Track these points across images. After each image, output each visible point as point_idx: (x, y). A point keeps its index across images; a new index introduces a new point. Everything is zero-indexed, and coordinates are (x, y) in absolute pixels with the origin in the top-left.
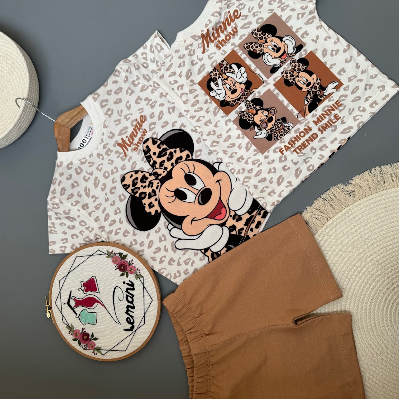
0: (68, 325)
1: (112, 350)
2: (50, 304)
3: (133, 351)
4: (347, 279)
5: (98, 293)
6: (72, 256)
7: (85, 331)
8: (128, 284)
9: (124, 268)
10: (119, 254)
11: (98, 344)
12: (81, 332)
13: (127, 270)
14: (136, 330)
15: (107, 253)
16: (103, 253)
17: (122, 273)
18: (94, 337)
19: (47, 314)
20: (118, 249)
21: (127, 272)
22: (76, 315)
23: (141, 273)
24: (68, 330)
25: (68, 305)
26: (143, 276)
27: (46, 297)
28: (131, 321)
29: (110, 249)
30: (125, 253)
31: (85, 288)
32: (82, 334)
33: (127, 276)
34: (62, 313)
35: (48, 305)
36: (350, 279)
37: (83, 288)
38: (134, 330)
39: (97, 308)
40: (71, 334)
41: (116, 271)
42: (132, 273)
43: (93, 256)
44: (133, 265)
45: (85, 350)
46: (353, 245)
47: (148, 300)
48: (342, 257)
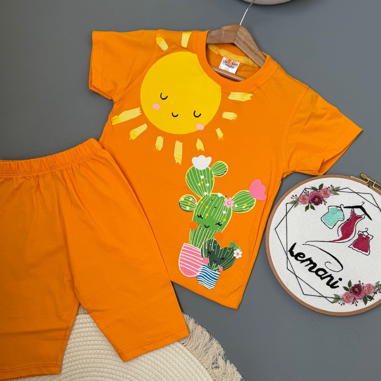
0: (341, 190)
5: (349, 245)
7: (321, 203)
8: (337, 282)
11: (301, 207)
12: (325, 198)
14: (287, 255)
18: (310, 208)
23: (338, 303)
24: (335, 186)
26: (334, 303)
28: (300, 256)
32: (322, 199)
33: (345, 288)
34: (356, 193)
37: (366, 234)
38: (289, 253)
39: (336, 234)
40: (329, 188)
45: (304, 188)
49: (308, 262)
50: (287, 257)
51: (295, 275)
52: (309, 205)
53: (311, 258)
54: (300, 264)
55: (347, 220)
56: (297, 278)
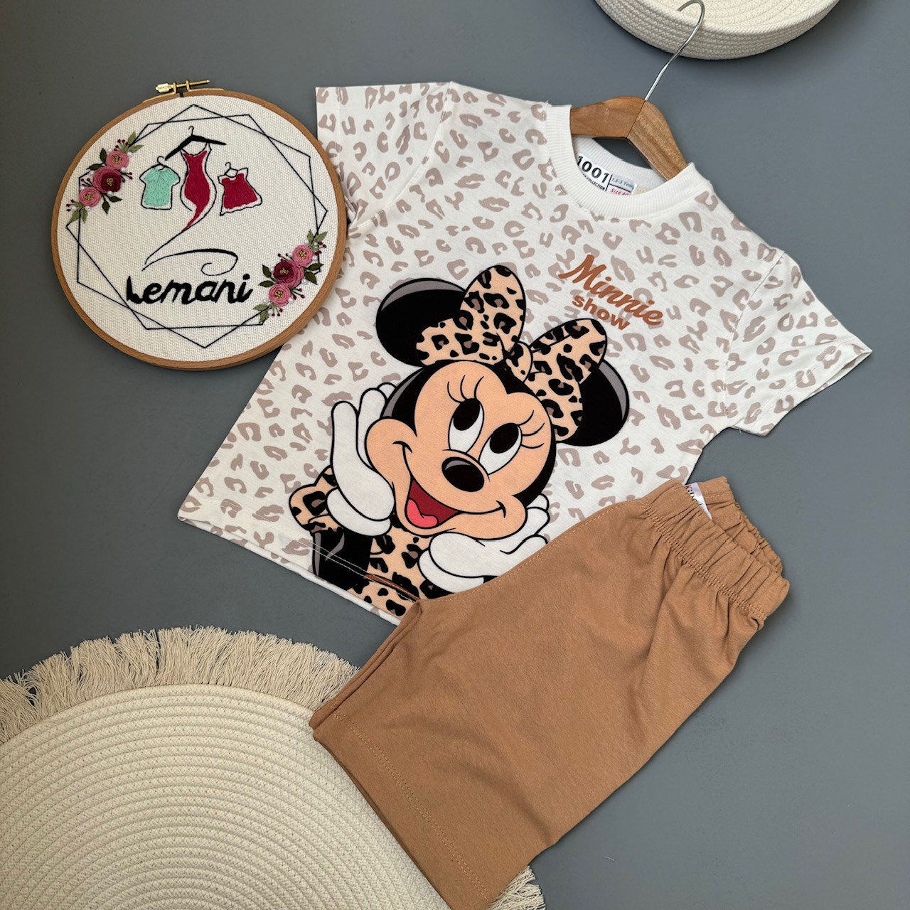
0: (141, 137)
1: (81, 249)
2: (190, 91)
3: (79, 302)
4: (264, 828)
5: (220, 211)
6: (311, 144)
7: (124, 181)
8: (244, 285)
9: (285, 275)
10: (317, 262)
11: (95, 212)
12: (123, 170)
13: (278, 283)
14: (128, 307)
15: (320, 232)
16: (319, 224)
17: (272, 270)
18: (110, 203)
19: (167, 85)
20: (331, 259)
21: (272, 284)
22: (165, 156)
23: (270, 317)
24: (126, 137)
25: (188, 136)
26: (265, 323)
27: (208, 81)
28: (152, 293)
29: (331, 241)
30: (321, 277)
31: (231, 179)
32: (119, 174)
33: (264, 284)
34: (168, 122)
35: (188, 88)
36: (265, 836)
37: (232, 173)
38: (130, 303)
39: (183, 211)
40: (117, 146)
41: (277, 256)
42: (272, 295)
43: (312, 199)
44: (291, 300)
45: (77, 180)
46: (349, 842)
47: (205, 337)
48: (320, 816)
49: (173, 291)
50: (132, 310)
51: (165, 328)
52: (105, 200)
55: (186, 176)
56: (174, 330)
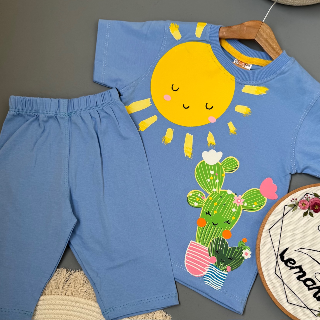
11: (300, 212)
49: (298, 270)
50: (277, 261)
51: (282, 280)
52: (308, 211)
53: (302, 266)
54: (289, 270)
56: (284, 284)
